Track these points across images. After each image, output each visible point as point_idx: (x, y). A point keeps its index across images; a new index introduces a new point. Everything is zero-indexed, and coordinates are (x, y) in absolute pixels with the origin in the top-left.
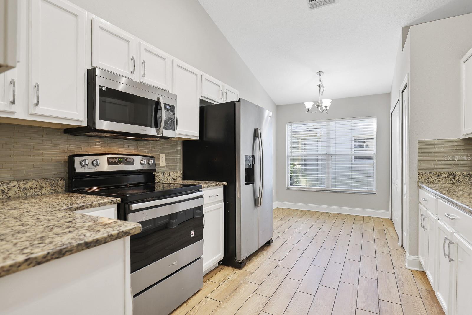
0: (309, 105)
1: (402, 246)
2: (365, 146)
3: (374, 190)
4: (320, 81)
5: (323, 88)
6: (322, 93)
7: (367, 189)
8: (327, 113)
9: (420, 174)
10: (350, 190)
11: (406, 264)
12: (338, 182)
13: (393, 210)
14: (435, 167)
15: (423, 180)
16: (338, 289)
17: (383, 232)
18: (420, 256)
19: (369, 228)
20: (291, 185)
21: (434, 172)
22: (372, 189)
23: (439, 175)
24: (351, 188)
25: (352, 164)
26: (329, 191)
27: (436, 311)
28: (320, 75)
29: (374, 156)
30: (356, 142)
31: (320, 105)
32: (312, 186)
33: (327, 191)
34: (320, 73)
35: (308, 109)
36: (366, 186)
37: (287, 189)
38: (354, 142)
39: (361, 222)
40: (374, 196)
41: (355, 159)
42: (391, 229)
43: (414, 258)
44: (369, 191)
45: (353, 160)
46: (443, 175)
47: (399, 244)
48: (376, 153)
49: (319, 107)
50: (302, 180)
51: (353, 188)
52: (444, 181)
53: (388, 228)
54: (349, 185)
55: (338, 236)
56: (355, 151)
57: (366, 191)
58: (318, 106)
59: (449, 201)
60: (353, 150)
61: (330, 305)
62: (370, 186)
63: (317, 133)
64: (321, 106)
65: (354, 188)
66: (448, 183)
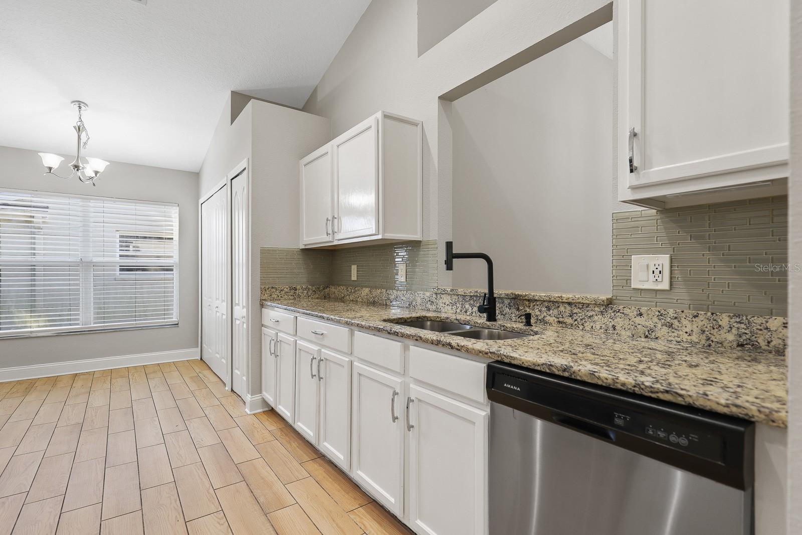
0: (52, 160)
1: (232, 390)
2: (131, 248)
3: (175, 319)
4: (81, 120)
5: (88, 135)
6: (85, 143)
7: (164, 319)
8: (94, 185)
9: (263, 290)
10: (133, 324)
11: (247, 410)
12: (108, 313)
13: (204, 345)
14: (277, 281)
15: (266, 297)
16: (175, 481)
17: (198, 379)
18: (264, 393)
19: (175, 379)
21: (277, 287)
22: (172, 318)
23: (281, 290)
24: (135, 320)
25: (115, 280)
26: (88, 331)
27: (295, 446)
28: (80, 107)
29: (173, 266)
31: (81, 165)
32: (51, 326)
33: (84, 331)
34: (80, 104)
35: (50, 169)
36: (161, 315)
38: (118, 240)
39: (160, 374)
40: (175, 329)
41: (121, 270)
42: (207, 373)
43: (256, 398)
44: (167, 322)
46: (285, 289)
47: (227, 388)
49: (77, 170)
51: (138, 320)
52: (286, 296)
53: (203, 371)
54: (131, 317)
55: (130, 405)
56: (121, 256)
57: (162, 322)
58: (77, 167)
59: (317, 316)
60: (118, 255)
61: (174, 508)
62: (168, 314)
63: (33, 217)
64: (83, 168)
65: (140, 320)
66: (290, 299)
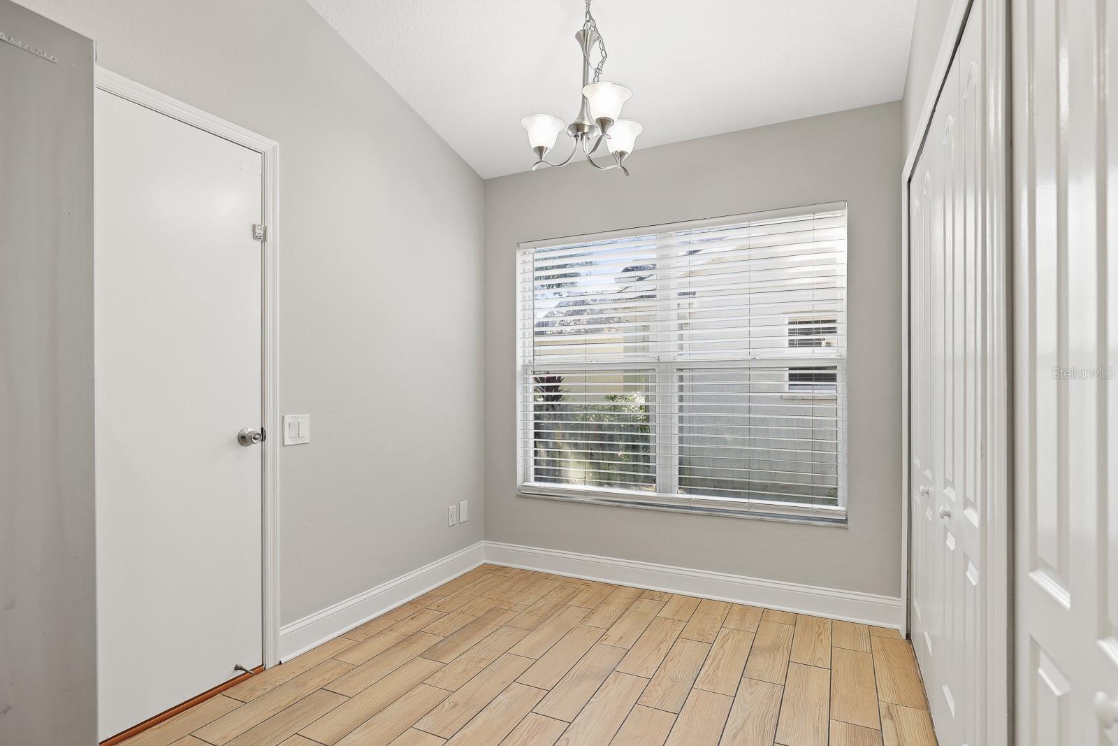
3: (839, 507)
4: (590, 19)
5: (603, 49)
10: (744, 505)
20: (536, 479)
26: (667, 506)
29: (835, 368)
30: (793, 330)
37: (518, 496)
44: (818, 511)
45: (786, 382)
48: (844, 352)
49: (582, 137)
50: (572, 460)
57: (808, 511)
